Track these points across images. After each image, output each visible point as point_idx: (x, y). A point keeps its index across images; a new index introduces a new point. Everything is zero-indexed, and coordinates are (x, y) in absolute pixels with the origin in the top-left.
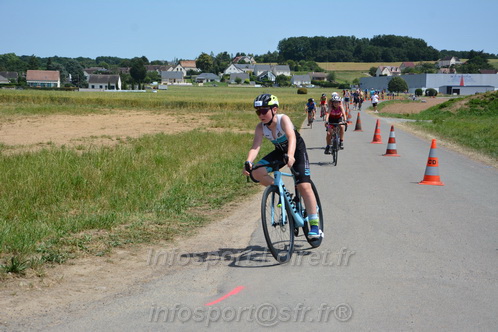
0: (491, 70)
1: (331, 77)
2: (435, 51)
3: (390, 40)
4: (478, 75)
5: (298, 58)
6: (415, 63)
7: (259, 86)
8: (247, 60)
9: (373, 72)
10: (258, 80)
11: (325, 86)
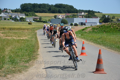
0: (96, 17)
1: (40, 19)
2: (77, 10)
3: (61, 6)
4: (92, 19)
5: (28, 11)
6: (70, 14)
7: (13, 21)
8: (8, 11)
9: (55, 17)
10: (13, 19)
11: (38, 22)
